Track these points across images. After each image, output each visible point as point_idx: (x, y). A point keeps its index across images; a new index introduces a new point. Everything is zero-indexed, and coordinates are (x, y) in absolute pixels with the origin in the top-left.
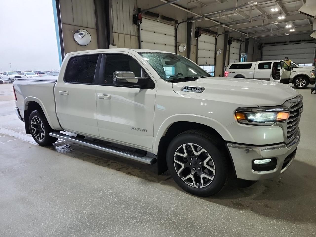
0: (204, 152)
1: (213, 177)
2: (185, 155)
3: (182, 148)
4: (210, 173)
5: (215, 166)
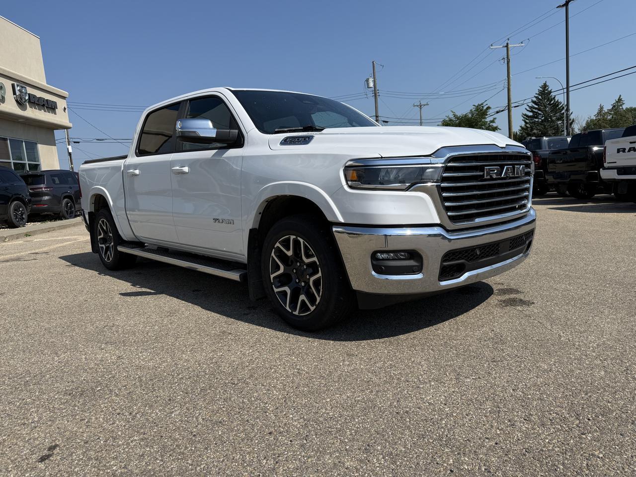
0: (315, 262)
1: (315, 307)
2: (290, 253)
3: (289, 239)
4: (312, 299)
5: (322, 292)
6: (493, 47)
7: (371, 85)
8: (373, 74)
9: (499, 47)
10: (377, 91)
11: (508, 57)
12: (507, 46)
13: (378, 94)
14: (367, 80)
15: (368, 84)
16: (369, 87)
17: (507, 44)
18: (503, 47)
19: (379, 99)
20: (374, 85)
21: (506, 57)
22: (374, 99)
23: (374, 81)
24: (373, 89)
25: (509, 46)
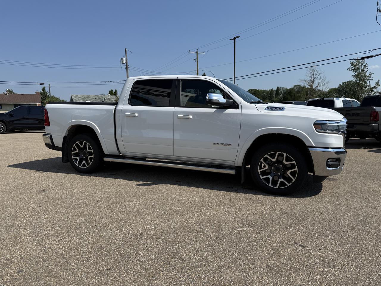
6: (190, 52)
7: (125, 62)
8: (125, 56)
9: (193, 52)
10: (128, 66)
11: (197, 59)
12: (197, 53)
13: (128, 68)
14: (122, 59)
15: (122, 61)
16: (123, 63)
17: (197, 52)
18: (195, 53)
19: (129, 71)
20: (126, 62)
21: (196, 58)
22: (126, 71)
23: (126, 60)
24: (125, 65)
25: (198, 53)
